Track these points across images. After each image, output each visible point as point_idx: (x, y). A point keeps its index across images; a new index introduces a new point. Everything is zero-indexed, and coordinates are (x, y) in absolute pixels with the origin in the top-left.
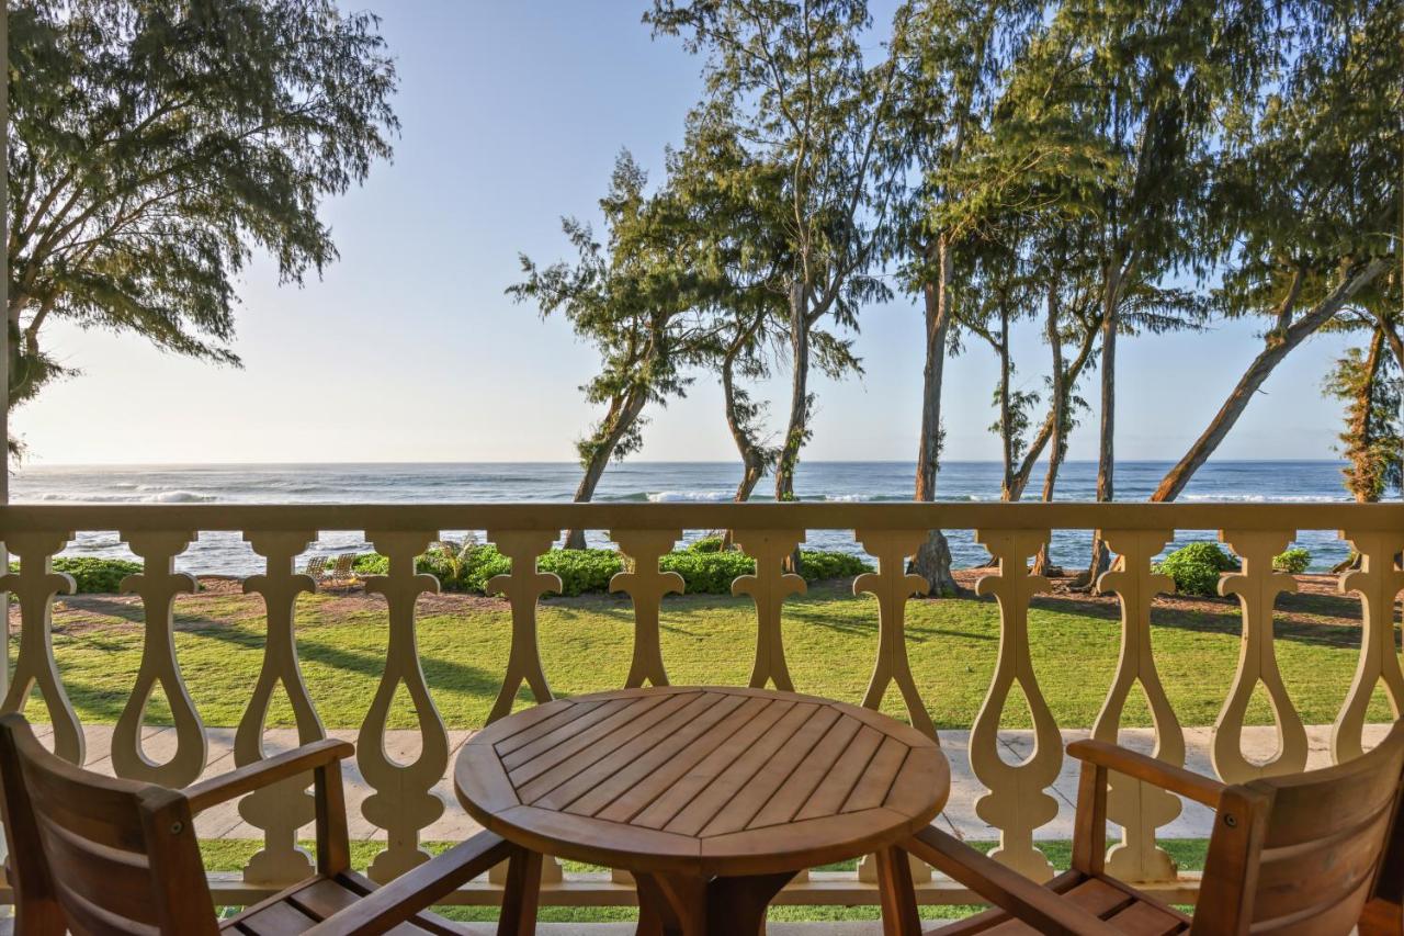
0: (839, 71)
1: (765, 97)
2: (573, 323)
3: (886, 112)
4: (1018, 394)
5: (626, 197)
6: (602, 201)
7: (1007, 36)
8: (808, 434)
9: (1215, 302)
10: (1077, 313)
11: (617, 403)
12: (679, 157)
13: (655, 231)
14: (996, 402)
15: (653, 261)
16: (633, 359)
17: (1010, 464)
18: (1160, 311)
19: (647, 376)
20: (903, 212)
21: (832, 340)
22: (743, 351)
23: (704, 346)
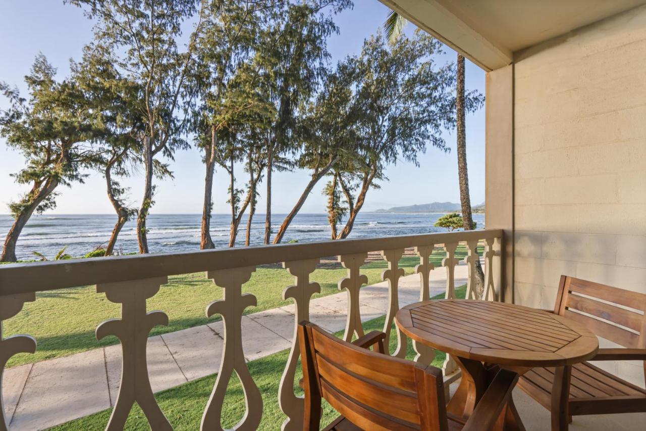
0: (167, 50)
1: (131, 50)
2: (5, 140)
3: (187, 72)
4: (237, 190)
5: (42, 79)
6: (26, 77)
7: (236, 57)
8: (153, 202)
9: (296, 163)
10: (256, 162)
11: (38, 184)
12: (79, 65)
13: (64, 99)
14: (229, 192)
15: (61, 114)
16: (49, 162)
17: (234, 215)
18: (281, 164)
19: (60, 172)
20: (196, 114)
21: (159, 163)
22: (116, 164)
23: (93, 159)
